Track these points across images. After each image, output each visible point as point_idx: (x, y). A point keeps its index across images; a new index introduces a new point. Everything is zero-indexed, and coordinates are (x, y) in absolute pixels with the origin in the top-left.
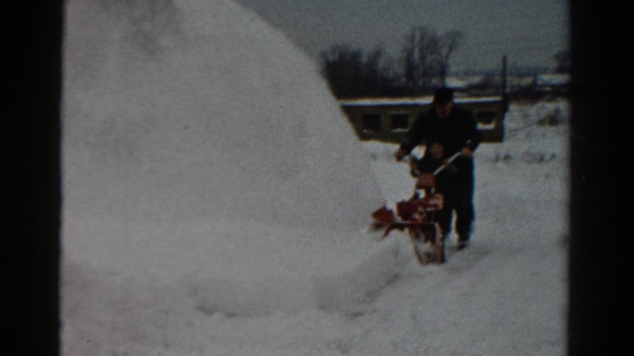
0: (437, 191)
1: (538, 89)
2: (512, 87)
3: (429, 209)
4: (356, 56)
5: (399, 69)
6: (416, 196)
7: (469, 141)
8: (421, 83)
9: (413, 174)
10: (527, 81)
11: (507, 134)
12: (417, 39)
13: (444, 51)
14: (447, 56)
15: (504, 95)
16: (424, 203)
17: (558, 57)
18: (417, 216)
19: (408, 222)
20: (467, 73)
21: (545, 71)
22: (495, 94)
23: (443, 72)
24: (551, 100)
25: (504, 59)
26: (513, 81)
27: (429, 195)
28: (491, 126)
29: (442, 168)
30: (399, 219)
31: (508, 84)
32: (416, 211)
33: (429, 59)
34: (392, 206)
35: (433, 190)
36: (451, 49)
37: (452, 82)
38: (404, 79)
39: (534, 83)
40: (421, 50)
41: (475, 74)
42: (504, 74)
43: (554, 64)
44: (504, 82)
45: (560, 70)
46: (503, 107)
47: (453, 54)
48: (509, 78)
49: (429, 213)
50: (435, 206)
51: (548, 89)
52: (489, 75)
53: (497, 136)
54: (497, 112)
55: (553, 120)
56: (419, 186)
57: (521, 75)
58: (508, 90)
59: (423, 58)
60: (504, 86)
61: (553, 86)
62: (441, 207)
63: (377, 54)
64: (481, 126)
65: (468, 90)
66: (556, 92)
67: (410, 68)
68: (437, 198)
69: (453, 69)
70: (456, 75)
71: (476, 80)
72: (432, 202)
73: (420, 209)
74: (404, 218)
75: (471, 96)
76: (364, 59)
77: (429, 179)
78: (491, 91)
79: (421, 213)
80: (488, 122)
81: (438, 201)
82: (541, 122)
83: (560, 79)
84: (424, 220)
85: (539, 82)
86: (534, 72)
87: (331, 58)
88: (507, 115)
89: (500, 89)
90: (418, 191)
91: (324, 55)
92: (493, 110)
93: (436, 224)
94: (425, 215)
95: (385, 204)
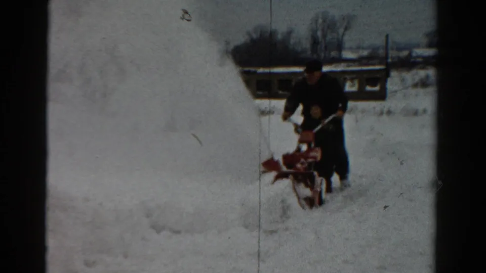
0: (316, 146)
1: (412, 60)
2: (392, 58)
3: (310, 160)
4: (272, 34)
5: (307, 44)
6: (299, 149)
7: (340, 105)
8: (323, 55)
9: (297, 132)
10: (405, 53)
11: (389, 94)
12: (320, 21)
13: (341, 31)
14: (343, 35)
15: (387, 64)
16: (306, 155)
17: (428, 35)
18: (299, 166)
19: (292, 171)
20: (359, 48)
21: (418, 46)
22: (380, 64)
23: (340, 47)
24: (423, 68)
25: (387, 36)
26: (393, 53)
27: (310, 149)
28: (377, 88)
30: (284, 169)
31: (390, 55)
32: (298, 161)
33: (329, 37)
34: (279, 158)
35: (313, 145)
36: (346, 29)
37: (347, 55)
38: (309, 52)
39: (410, 55)
40: (323, 30)
41: (363, 48)
42: (386, 48)
43: (425, 41)
44: (387, 54)
45: (430, 46)
46: (386, 74)
47: (348, 32)
48: (390, 52)
49: (310, 164)
50: (315, 158)
51: (420, 60)
52: (375, 49)
53: (381, 96)
54: (380, 78)
55: (424, 84)
56: (301, 141)
57: (400, 49)
58: (390, 60)
59: (324, 36)
60: (387, 57)
61: (423, 57)
62: (319, 158)
63: (290, 33)
64: (369, 88)
65: (360, 61)
66: (426, 62)
67: (315, 42)
68: (316, 152)
69: (347, 45)
70: (351, 49)
71: (365, 53)
72: (312, 154)
73: (302, 160)
74: (288, 167)
75: (361, 65)
76: (280, 37)
77: (310, 136)
78: (377, 61)
79: (302, 164)
80: (375, 85)
81: (317, 154)
82: (415, 85)
83: (430, 52)
84: (305, 169)
85: (414, 54)
86: (410, 47)
87: (255, 36)
88: (389, 80)
89: (383, 60)
90: (301, 145)
91: (249, 34)
92: (378, 76)
93: (316, 173)
94: (306, 165)
95: (272, 155)
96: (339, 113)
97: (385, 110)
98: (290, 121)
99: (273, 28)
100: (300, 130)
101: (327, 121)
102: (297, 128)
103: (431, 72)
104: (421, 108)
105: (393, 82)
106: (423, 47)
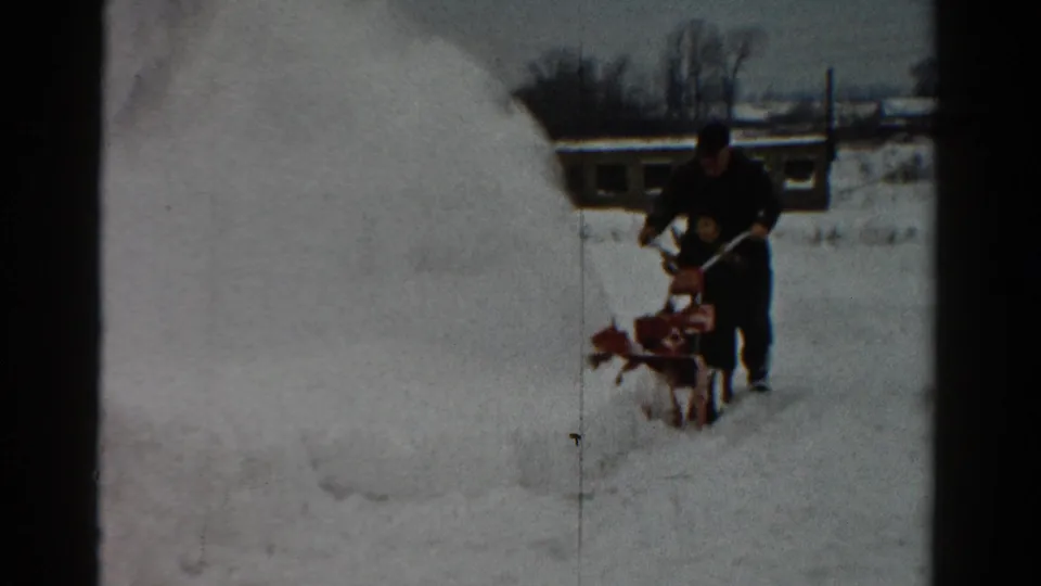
0: (706, 300)
1: (883, 123)
2: (842, 119)
3: (690, 331)
4: (585, 69)
5: (656, 90)
6: (669, 308)
7: (761, 214)
8: (692, 114)
9: (668, 269)
10: (867, 109)
11: (834, 196)
12: (687, 40)
13: (732, 59)
14: (737, 68)
15: (829, 132)
17: (917, 70)
18: (668, 343)
20: (769, 97)
21: (896, 93)
22: (813, 132)
23: (729, 94)
24: (907, 141)
25: (830, 73)
26: (842, 110)
28: (809, 184)
29: (715, 259)
30: (638, 350)
31: (836, 114)
33: (704, 75)
35: (699, 297)
36: (743, 54)
37: (745, 112)
38: (665, 107)
39: (879, 113)
40: (693, 59)
41: (780, 98)
42: (828, 97)
43: (911, 83)
44: (830, 110)
45: (921, 92)
46: (827, 153)
47: (745, 65)
48: (837, 105)
49: (690, 338)
50: (701, 326)
51: (900, 122)
52: (805, 101)
53: (817, 200)
54: (816, 162)
55: (908, 174)
56: (676, 290)
57: (857, 100)
58: (836, 123)
59: (695, 72)
60: (829, 117)
61: (910, 118)
63: (621, 66)
64: (790, 184)
65: (772, 125)
66: (912, 128)
67: (674, 87)
68: (704, 313)
69: (745, 90)
70: (751, 100)
71: (783, 109)
72: (698, 318)
73: (675, 331)
74: (646, 346)
75: (773, 134)
76: (599, 74)
77: (694, 278)
78: (809, 126)
79: (675, 338)
80: (802, 177)
82: (891, 178)
83: (919, 106)
85: (888, 112)
86: (879, 95)
87: (546, 73)
88: (834, 165)
89: (823, 122)
90: (675, 298)
91: (533, 67)
92: (811, 157)
93: (698, 359)
94: (682, 341)
95: (613, 321)
96: (757, 229)
97: (826, 229)
98: (655, 246)
99: (585, 55)
100: (674, 266)
101: (730, 246)
102: (669, 263)
103: (924, 149)
104: (902, 226)
105: (844, 170)
106: (908, 96)
